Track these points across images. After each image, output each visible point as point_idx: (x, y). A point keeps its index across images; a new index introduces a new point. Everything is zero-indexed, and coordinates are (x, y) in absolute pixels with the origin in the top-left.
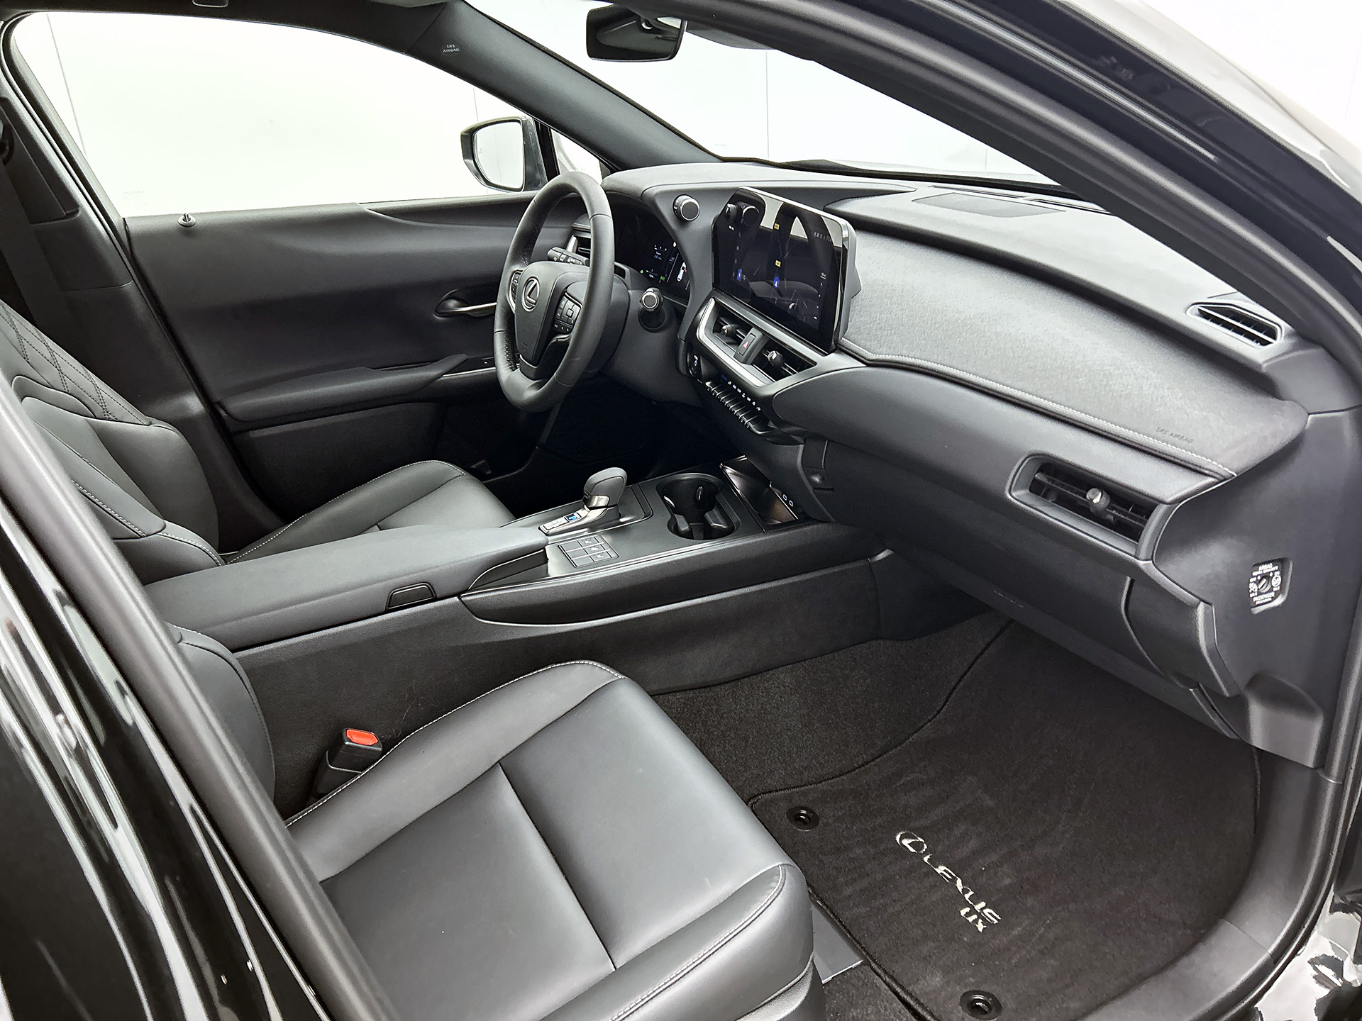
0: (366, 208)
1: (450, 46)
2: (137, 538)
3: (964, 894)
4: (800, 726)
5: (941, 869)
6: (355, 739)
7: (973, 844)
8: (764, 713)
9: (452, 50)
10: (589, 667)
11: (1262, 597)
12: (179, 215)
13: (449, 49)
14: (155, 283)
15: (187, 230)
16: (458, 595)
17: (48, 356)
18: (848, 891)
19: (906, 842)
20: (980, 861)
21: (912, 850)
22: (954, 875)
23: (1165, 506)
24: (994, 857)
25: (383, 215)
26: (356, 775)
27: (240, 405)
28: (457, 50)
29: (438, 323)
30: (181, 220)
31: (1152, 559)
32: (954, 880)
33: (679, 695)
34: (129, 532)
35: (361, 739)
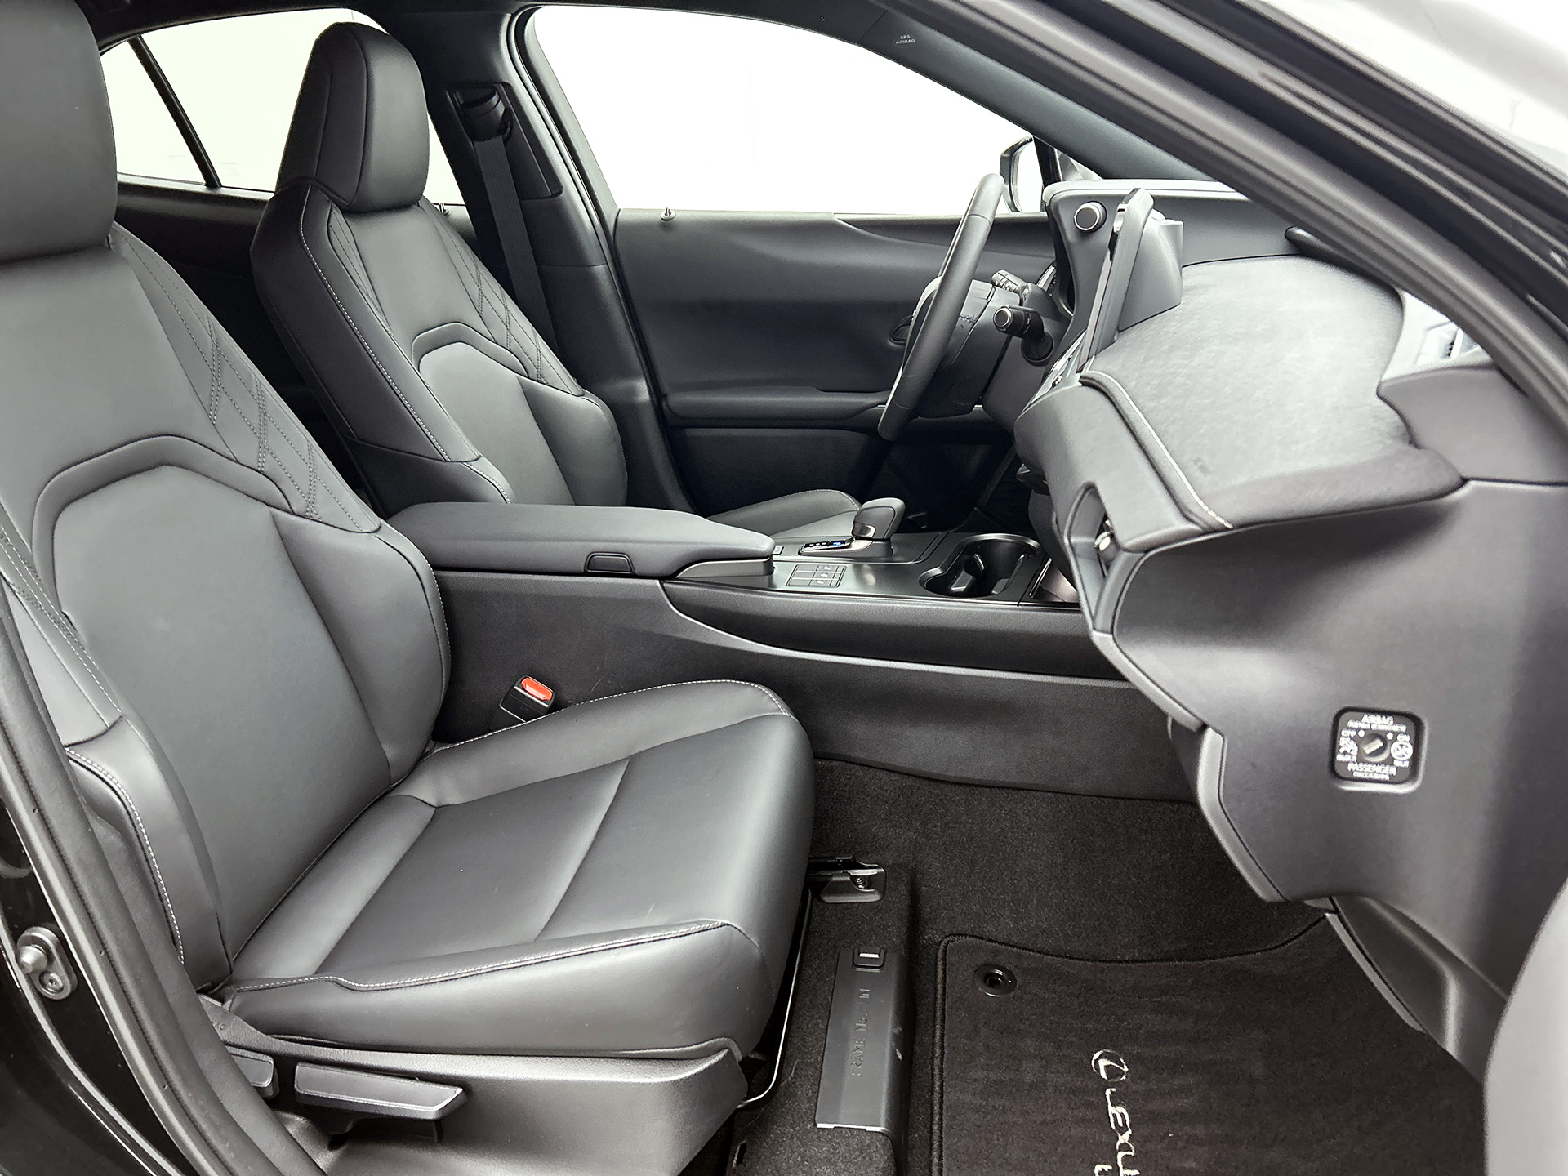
0: (836, 219)
1: (905, 37)
2: (441, 460)
3: (1120, 1150)
4: (1049, 876)
5: (1117, 1112)
6: (528, 688)
7: (1185, 1103)
8: (1003, 841)
9: (906, 41)
10: (760, 693)
11: (1368, 768)
12: (661, 210)
13: (904, 40)
14: (627, 271)
15: (667, 224)
16: (662, 578)
17: (503, 315)
18: (979, 1074)
19: (1103, 1063)
20: (1177, 1126)
21: (1104, 1075)
22: (1128, 1123)
23: (1126, 554)
24: (1200, 1131)
25: (853, 227)
26: (522, 722)
27: (681, 400)
28: (913, 41)
29: (891, 350)
30: (663, 215)
31: (1112, 632)
32: (1123, 1130)
33: (894, 777)
34: (435, 453)
35: (536, 692)
